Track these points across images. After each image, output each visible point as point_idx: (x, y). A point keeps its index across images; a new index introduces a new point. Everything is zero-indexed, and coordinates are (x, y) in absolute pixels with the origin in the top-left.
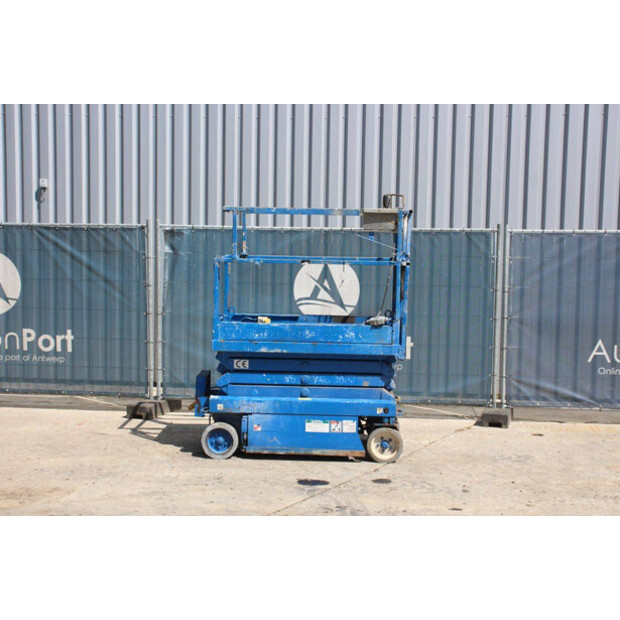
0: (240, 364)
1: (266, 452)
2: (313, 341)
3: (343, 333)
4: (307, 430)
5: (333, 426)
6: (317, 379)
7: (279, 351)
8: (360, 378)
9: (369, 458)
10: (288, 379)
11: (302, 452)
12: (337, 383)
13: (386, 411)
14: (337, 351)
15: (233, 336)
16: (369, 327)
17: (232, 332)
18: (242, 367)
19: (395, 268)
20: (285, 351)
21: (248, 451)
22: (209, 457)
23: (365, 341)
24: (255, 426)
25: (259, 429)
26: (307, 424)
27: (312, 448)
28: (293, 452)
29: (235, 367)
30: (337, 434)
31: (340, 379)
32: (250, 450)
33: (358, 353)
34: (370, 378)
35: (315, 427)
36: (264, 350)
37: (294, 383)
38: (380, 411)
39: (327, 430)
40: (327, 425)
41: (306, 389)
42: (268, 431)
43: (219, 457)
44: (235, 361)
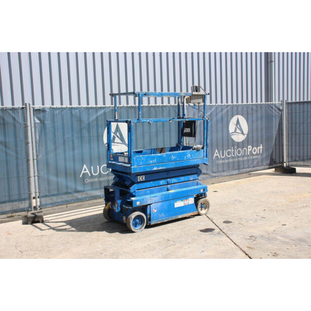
0: (141, 178)
1: (159, 222)
2: (175, 161)
3: (186, 155)
4: (176, 206)
5: (185, 202)
6: (174, 180)
7: (161, 168)
8: (190, 176)
9: (199, 215)
10: (162, 182)
11: (174, 218)
12: (181, 181)
13: (204, 190)
14: (185, 164)
15: (141, 163)
16: (195, 151)
17: (140, 161)
18: (142, 180)
19: (204, 121)
20: (164, 168)
21: (151, 224)
22: (134, 232)
23: (194, 158)
24: (154, 210)
25: (156, 211)
26: (175, 204)
27: (178, 215)
28: (170, 219)
29: (139, 180)
30: (187, 205)
31: (182, 179)
32: (153, 223)
33: (192, 164)
34: (193, 176)
35: (179, 204)
36: (155, 169)
37: (164, 184)
38: (202, 191)
39: (183, 205)
40: (183, 202)
41: (169, 186)
42: (160, 212)
43: (139, 230)
44: (139, 177)
